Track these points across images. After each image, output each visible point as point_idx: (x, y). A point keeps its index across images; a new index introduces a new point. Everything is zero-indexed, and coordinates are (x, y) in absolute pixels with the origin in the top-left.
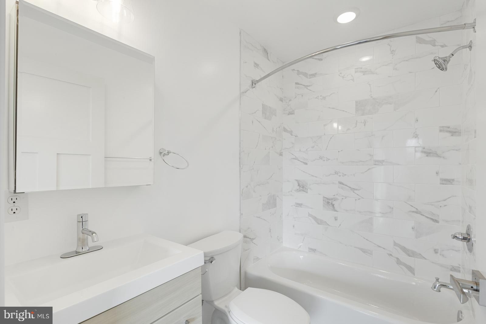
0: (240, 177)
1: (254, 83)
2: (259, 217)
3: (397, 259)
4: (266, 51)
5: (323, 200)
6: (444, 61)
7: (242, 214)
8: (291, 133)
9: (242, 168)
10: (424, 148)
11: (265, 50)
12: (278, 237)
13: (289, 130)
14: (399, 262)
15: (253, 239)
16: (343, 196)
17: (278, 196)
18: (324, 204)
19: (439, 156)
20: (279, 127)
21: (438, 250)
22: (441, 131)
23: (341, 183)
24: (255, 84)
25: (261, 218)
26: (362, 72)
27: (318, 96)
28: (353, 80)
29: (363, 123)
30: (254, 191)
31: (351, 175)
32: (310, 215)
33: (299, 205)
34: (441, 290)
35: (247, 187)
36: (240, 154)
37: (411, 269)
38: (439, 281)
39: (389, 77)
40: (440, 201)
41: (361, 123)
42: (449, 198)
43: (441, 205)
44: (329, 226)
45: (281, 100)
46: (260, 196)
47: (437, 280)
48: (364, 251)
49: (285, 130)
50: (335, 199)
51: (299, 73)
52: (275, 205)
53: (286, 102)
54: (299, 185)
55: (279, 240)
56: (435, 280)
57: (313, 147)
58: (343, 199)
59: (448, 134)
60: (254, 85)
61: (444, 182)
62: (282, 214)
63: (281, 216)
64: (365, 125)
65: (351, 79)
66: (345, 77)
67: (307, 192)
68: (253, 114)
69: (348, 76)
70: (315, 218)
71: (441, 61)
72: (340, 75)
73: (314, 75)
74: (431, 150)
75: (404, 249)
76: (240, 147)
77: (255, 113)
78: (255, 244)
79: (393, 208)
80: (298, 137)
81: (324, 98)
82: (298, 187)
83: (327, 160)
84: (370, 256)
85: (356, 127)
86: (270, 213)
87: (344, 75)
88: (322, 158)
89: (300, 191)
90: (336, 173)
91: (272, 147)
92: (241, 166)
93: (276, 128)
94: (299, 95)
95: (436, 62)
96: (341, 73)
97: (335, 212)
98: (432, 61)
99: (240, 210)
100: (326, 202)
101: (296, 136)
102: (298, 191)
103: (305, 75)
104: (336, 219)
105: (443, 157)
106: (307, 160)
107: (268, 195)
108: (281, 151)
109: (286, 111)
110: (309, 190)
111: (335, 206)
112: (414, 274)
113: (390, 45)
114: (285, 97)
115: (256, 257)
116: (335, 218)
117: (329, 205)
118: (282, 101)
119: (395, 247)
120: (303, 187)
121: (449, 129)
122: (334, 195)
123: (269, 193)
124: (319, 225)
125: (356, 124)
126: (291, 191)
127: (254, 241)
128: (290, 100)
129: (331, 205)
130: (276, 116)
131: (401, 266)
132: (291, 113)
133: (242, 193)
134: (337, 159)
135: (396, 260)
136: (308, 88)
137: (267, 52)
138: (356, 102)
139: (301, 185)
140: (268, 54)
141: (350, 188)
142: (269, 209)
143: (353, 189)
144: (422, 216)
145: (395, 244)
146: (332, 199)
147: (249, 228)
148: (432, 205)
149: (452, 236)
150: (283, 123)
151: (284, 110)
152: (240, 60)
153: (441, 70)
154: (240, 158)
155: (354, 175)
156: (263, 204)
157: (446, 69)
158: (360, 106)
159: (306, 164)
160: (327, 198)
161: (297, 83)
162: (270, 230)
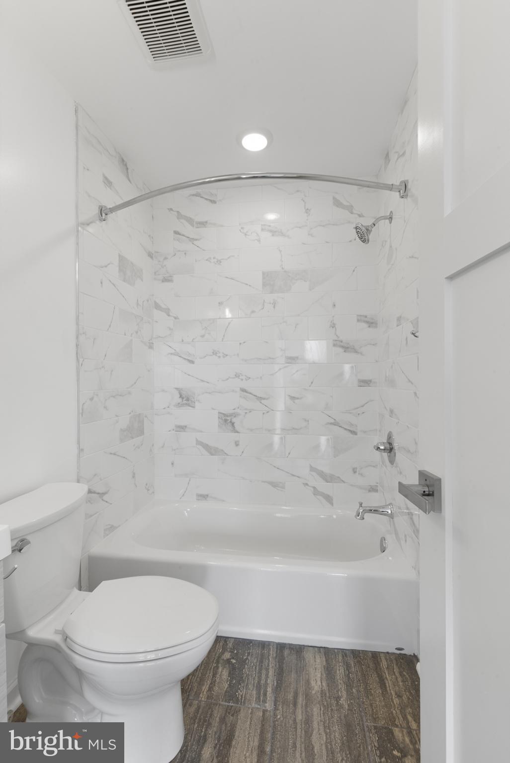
0: (78, 380)
1: (103, 213)
2: (115, 454)
3: (314, 488)
4: (125, 163)
5: (219, 418)
6: (367, 230)
7: (82, 450)
8: (167, 311)
9: (82, 365)
10: (342, 342)
11: (123, 161)
12: (147, 485)
13: (163, 306)
14: (316, 492)
15: (103, 493)
16: (246, 409)
17: (146, 417)
18: (220, 422)
19: (356, 352)
20: (148, 301)
21: (357, 468)
22: (358, 321)
23: (243, 390)
24: (106, 214)
25: (118, 455)
26: (271, 231)
27: (210, 258)
28: (259, 241)
29: (273, 304)
30: (105, 407)
31: (258, 378)
32: (199, 443)
33: (181, 428)
34: (365, 517)
35: (92, 399)
36: (77, 338)
37: (329, 499)
38: (363, 506)
39: (303, 243)
40: (358, 408)
41: (270, 303)
42: (366, 403)
43: (359, 412)
44: (227, 455)
45: (150, 255)
46: (117, 416)
47: (361, 505)
48: (274, 485)
49: (157, 306)
50: (235, 415)
51: (179, 216)
52: (141, 432)
53: (159, 261)
54: (181, 396)
55: (148, 490)
56: (359, 505)
57: (203, 336)
58: (246, 413)
59: (365, 325)
60: (104, 215)
61: (362, 384)
62: (153, 445)
63: (151, 450)
64: (274, 307)
65: (256, 240)
66: (248, 235)
67: (194, 407)
68: (102, 267)
69: (252, 233)
70: (207, 447)
71: (364, 229)
72: (242, 230)
73: (203, 224)
74: (348, 344)
75: (322, 475)
76: (77, 324)
77: (106, 266)
78: (107, 502)
79: (308, 421)
80: (178, 319)
81: (219, 262)
82: (180, 400)
83: (224, 357)
84: (282, 491)
85: (263, 309)
86: (134, 446)
87: (247, 232)
88: (216, 353)
89: (183, 405)
90: (237, 376)
91: (137, 332)
92: (81, 360)
93: (143, 302)
94: (179, 251)
95: (358, 230)
96: (242, 228)
97: (236, 434)
98: (354, 228)
99: (79, 443)
100: (222, 419)
101: (175, 318)
102: (179, 405)
103: (190, 221)
104: (237, 444)
105: (361, 353)
106: (194, 356)
107: (130, 414)
108: (151, 341)
109: (159, 275)
110: (197, 404)
111: (235, 424)
112: (332, 504)
113: (304, 201)
114: (158, 252)
115: (109, 525)
116: (236, 442)
117: (227, 424)
118: (152, 257)
119: (312, 473)
120: (188, 400)
121: (366, 319)
122: (234, 409)
123: (132, 412)
124: (214, 456)
125: (264, 305)
126: (168, 407)
127: (105, 497)
128: (166, 258)
129: (229, 424)
130: (142, 280)
131: (318, 497)
132: (167, 280)
133: (82, 410)
134: (238, 355)
135: (312, 489)
136: (195, 242)
137: (126, 165)
138: (264, 273)
139: (184, 396)
140: (129, 171)
141: (255, 397)
142: (132, 438)
143: (260, 399)
144: (340, 428)
145: (312, 469)
146: (231, 415)
147: (95, 475)
148: (351, 413)
149: (374, 448)
150: (153, 295)
151: (155, 273)
152: (77, 163)
153: (362, 241)
154: (77, 346)
155: (261, 377)
156: (121, 430)
157: (368, 240)
158: (269, 281)
159: (192, 362)
160: (224, 414)
161: (176, 233)
162: (134, 474)
